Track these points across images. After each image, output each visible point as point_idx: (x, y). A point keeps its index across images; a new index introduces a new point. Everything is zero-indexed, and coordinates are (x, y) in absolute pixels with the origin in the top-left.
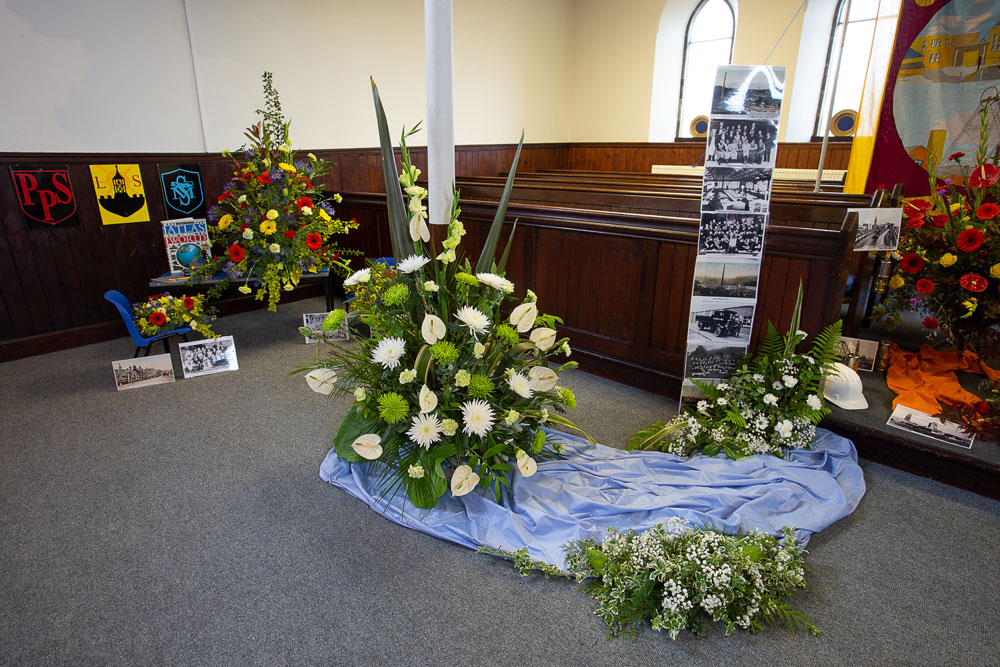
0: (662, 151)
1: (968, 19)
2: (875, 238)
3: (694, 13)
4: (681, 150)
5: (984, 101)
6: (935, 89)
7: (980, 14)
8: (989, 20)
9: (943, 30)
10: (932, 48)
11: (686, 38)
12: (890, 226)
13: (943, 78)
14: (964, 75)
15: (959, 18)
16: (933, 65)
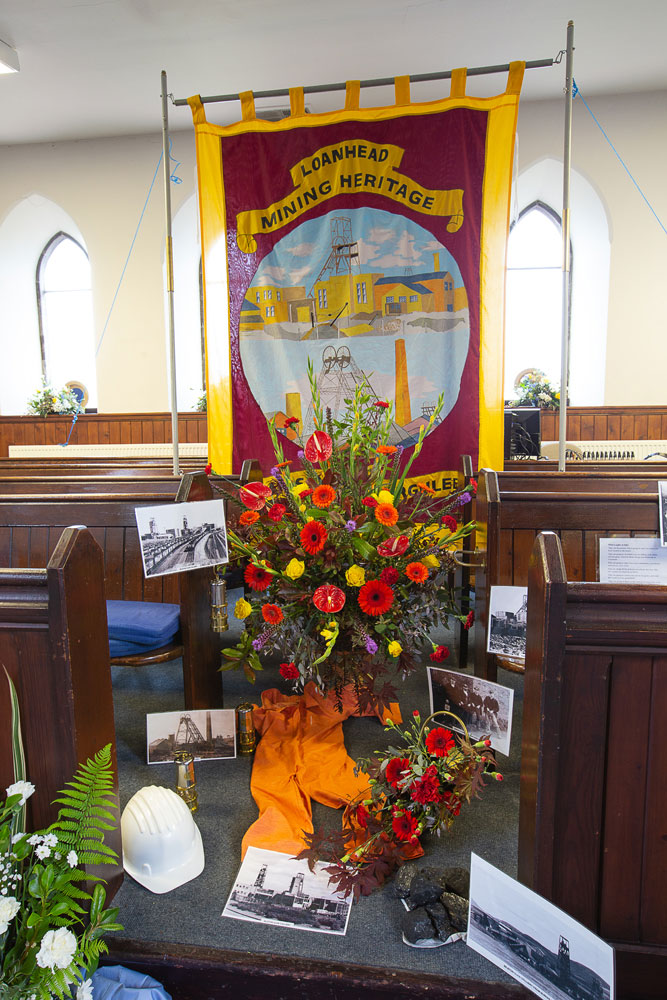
0: (22, 426)
1: (292, 272)
2: (190, 550)
3: (42, 256)
4: (47, 425)
5: (326, 361)
6: (278, 345)
7: (300, 267)
8: (310, 275)
9: (272, 282)
10: (265, 301)
11: (38, 285)
12: (209, 528)
13: (284, 335)
14: (302, 332)
15: (283, 270)
16: (270, 319)
